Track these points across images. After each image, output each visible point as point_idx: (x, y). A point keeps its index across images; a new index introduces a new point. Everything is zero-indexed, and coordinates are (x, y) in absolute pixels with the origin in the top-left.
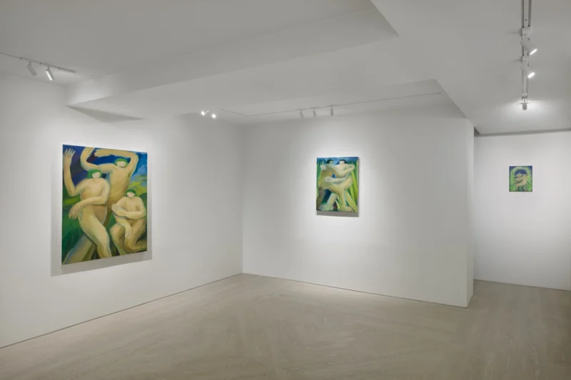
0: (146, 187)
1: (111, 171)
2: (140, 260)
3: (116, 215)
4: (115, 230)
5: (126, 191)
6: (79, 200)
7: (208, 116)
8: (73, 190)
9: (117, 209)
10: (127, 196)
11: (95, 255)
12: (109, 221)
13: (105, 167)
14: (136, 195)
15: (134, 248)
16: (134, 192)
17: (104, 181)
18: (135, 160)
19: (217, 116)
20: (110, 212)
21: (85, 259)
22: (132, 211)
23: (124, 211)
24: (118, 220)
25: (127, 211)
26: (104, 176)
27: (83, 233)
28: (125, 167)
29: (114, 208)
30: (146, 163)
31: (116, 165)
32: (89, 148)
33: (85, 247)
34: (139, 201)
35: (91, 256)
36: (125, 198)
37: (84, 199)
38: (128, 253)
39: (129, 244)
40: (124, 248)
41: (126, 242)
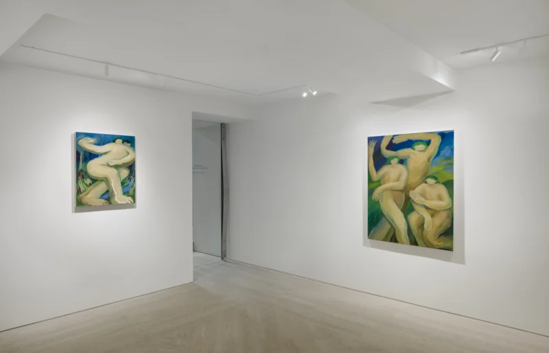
0: (453, 172)
1: (409, 157)
2: (448, 260)
3: (414, 201)
4: (413, 218)
5: (426, 177)
6: (380, 185)
8: (375, 176)
9: (415, 195)
10: (426, 183)
11: (394, 239)
12: (408, 208)
13: (403, 153)
14: (438, 182)
15: (435, 243)
16: (435, 178)
17: (401, 167)
18: (436, 141)
20: (408, 199)
21: (385, 240)
22: (432, 199)
23: (423, 199)
24: (416, 207)
25: (426, 199)
26: (402, 162)
27: (383, 215)
28: (424, 151)
29: (412, 194)
30: (452, 143)
31: (414, 149)
32: (388, 136)
33: (384, 229)
34: (442, 190)
35: (389, 238)
36: (424, 184)
37: (384, 183)
38: (428, 247)
39: (429, 236)
40: (423, 240)
41: (425, 233)
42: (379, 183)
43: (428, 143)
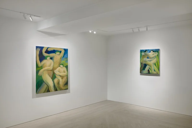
0: (68, 63)
1: (54, 57)
2: (65, 93)
3: (56, 74)
4: (56, 80)
5: (60, 64)
6: (42, 68)
7: (92, 33)
8: (40, 64)
9: (56, 72)
10: (60, 67)
11: (48, 91)
12: (54, 77)
13: (52, 55)
14: (64, 66)
15: (63, 88)
16: (63, 65)
17: (51, 60)
18: (63, 52)
19: (96, 33)
20: (54, 73)
21: (44, 92)
22: (62, 73)
23: (59, 73)
24: (57, 76)
25: (60, 73)
26: (51, 58)
27: (44, 82)
28: (59, 55)
30: (67, 53)
31: (56, 54)
32: (45, 47)
34: (65, 69)
35: (46, 91)
36: (59, 67)
37: (44, 68)
38: (61, 90)
39: (61, 86)
40: (59, 88)
41: (60, 85)
42: (42, 67)
43: (61, 52)
